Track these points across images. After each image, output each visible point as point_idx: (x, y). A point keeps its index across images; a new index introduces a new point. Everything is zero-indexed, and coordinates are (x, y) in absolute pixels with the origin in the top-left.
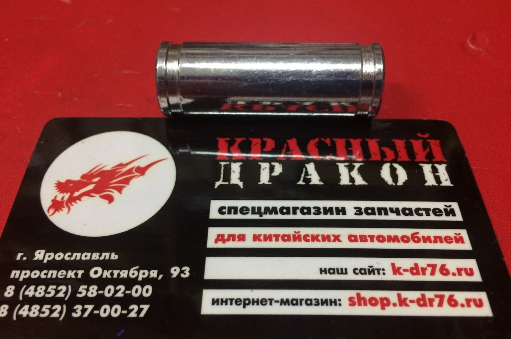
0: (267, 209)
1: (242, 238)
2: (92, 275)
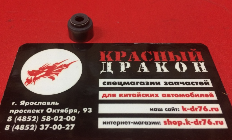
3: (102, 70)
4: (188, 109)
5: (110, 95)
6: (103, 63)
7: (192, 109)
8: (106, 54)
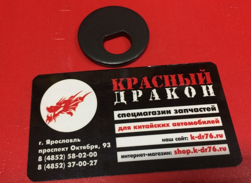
0: (138, 113)
1: (129, 128)
2: (72, 149)
3: (115, 101)
4: (196, 137)
5: (125, 128)
6: (116, 92)
7: (200, 137)
8: (118, 82)
